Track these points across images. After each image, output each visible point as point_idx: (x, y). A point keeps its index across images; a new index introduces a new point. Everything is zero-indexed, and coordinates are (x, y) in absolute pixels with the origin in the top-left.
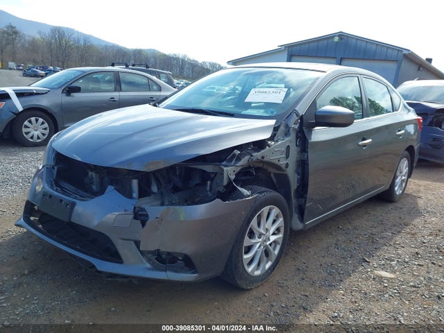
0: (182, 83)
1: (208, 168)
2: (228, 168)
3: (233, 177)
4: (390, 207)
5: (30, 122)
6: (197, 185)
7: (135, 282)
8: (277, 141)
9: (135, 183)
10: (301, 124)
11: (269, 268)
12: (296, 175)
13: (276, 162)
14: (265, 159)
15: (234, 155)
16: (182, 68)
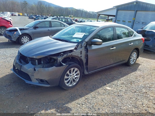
0: (81, 20)
1: (55, 58)
2: (60, 58)
3: (61, 60)
4: (128, 67)
5: (24, 38)
6: (52, 62)
7: (35, 86)
8: (78, 50)
9: (37, 61)
10: (87, 44)
11: (75, 85)
12: (85, 59)
13: (77, 56)
14: (73, 55)
15: (61, 54)
16: (82, 14)
